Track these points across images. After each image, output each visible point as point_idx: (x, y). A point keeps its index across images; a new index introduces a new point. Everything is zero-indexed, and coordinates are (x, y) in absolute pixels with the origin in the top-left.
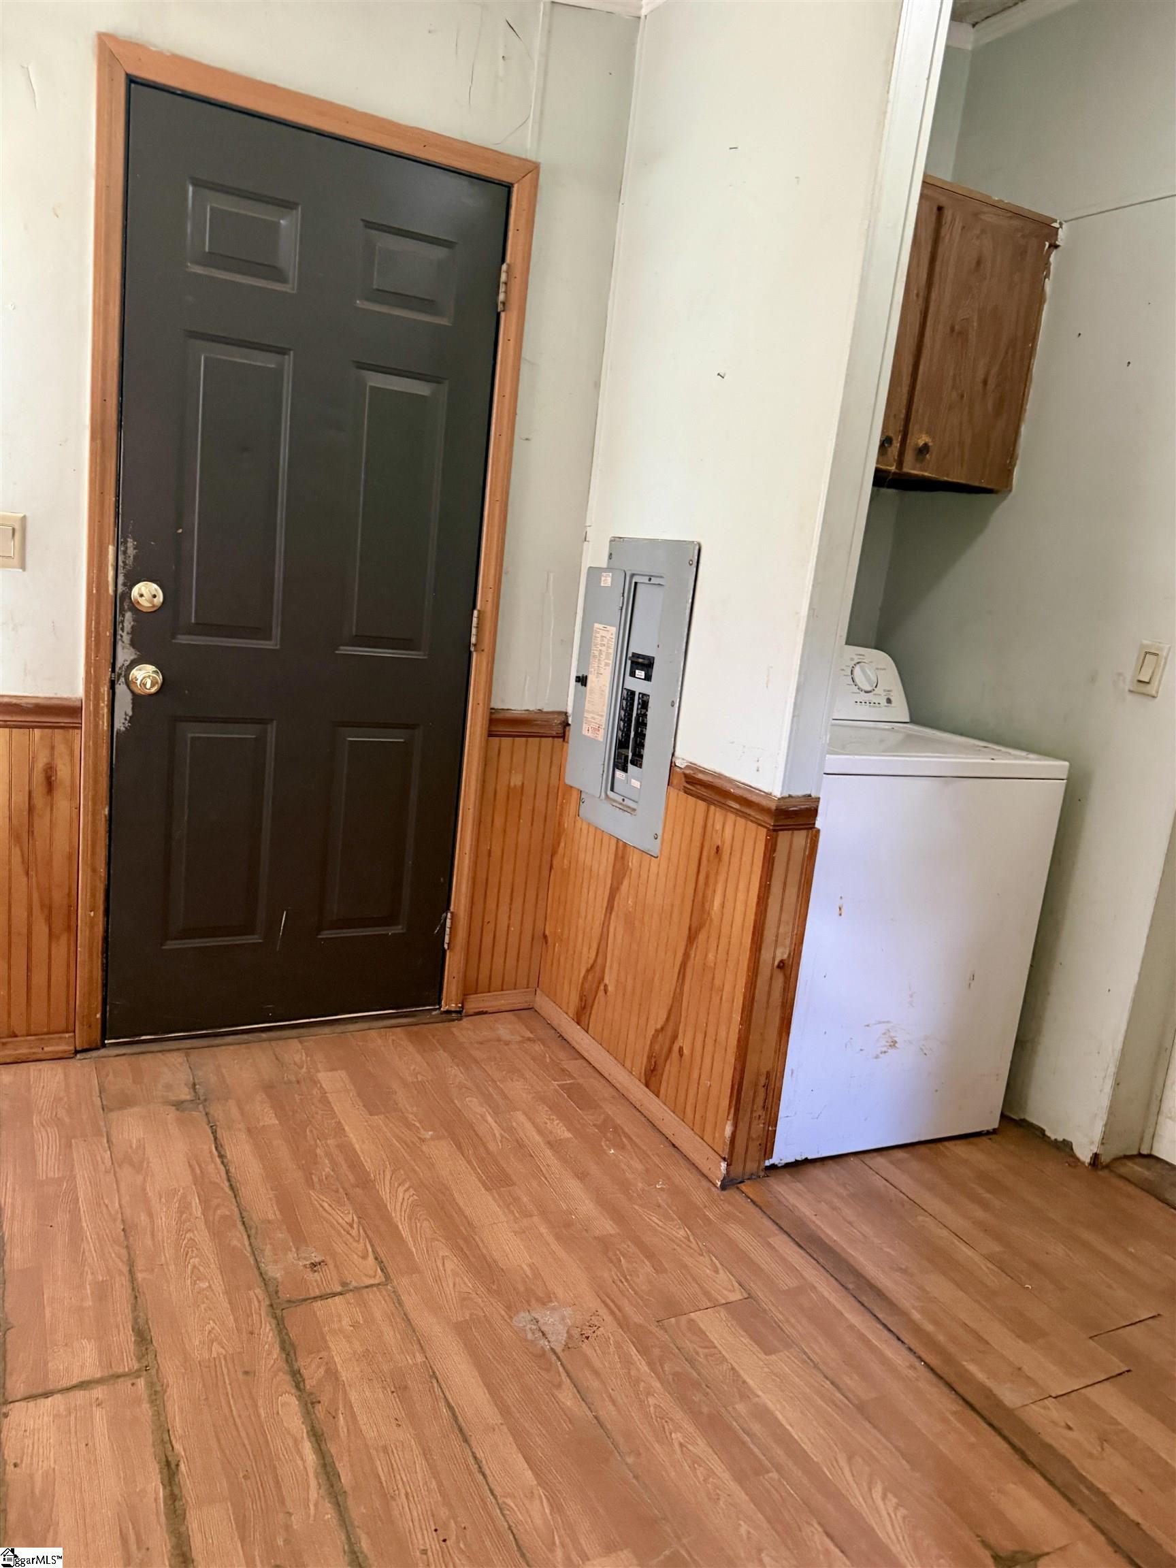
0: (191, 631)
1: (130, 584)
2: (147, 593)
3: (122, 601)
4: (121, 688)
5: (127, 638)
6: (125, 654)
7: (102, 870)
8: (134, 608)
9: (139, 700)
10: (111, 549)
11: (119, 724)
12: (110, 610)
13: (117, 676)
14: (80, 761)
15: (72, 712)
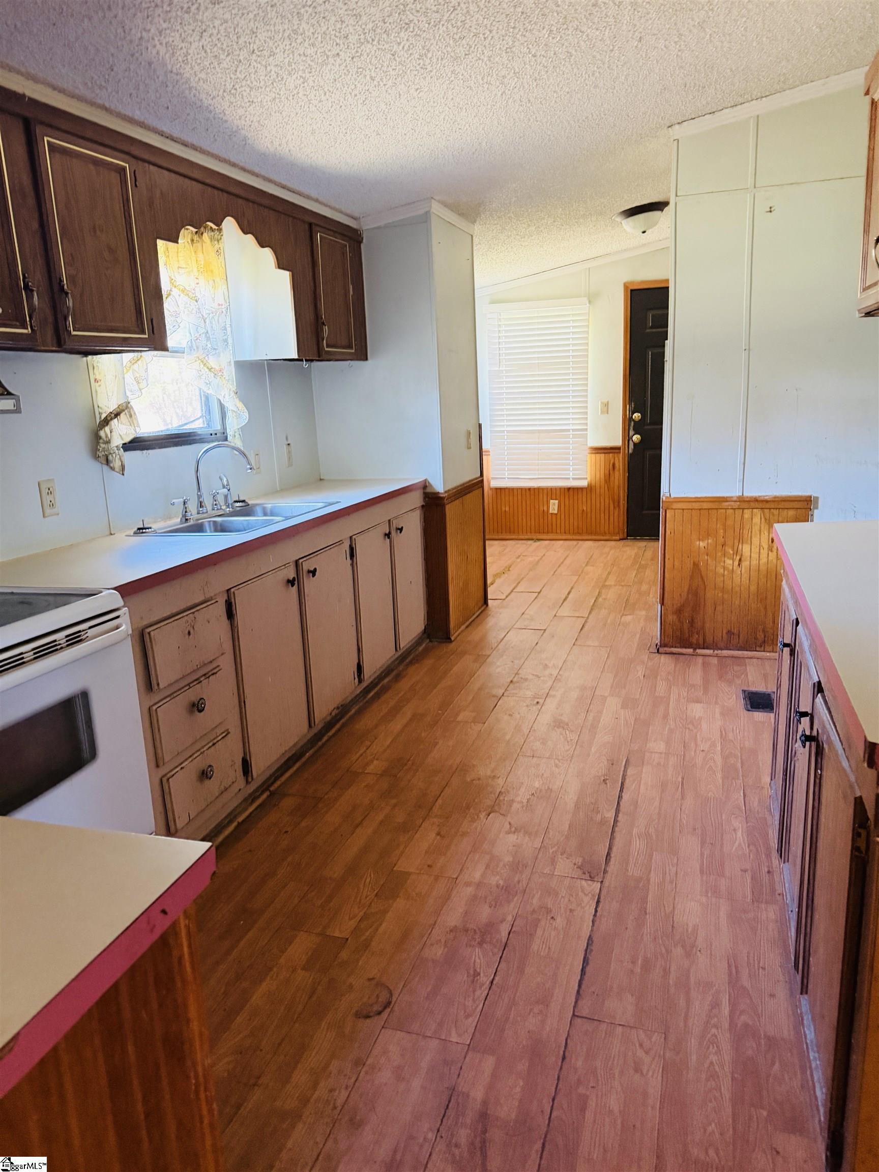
0: (648, 425)
1: (633, 414)
2: (637, 416)
3: (631, 419)
4: (631, 442)
5: (632, 429)
6: (632, 433)
7: (626, 491)
8: (633, 420)
9: (635, 444)
10: (628, 406)
11: (631, 451)
12: (628, 421)
13: (630, 438)
14: (620, 461)
15: (619, 448)
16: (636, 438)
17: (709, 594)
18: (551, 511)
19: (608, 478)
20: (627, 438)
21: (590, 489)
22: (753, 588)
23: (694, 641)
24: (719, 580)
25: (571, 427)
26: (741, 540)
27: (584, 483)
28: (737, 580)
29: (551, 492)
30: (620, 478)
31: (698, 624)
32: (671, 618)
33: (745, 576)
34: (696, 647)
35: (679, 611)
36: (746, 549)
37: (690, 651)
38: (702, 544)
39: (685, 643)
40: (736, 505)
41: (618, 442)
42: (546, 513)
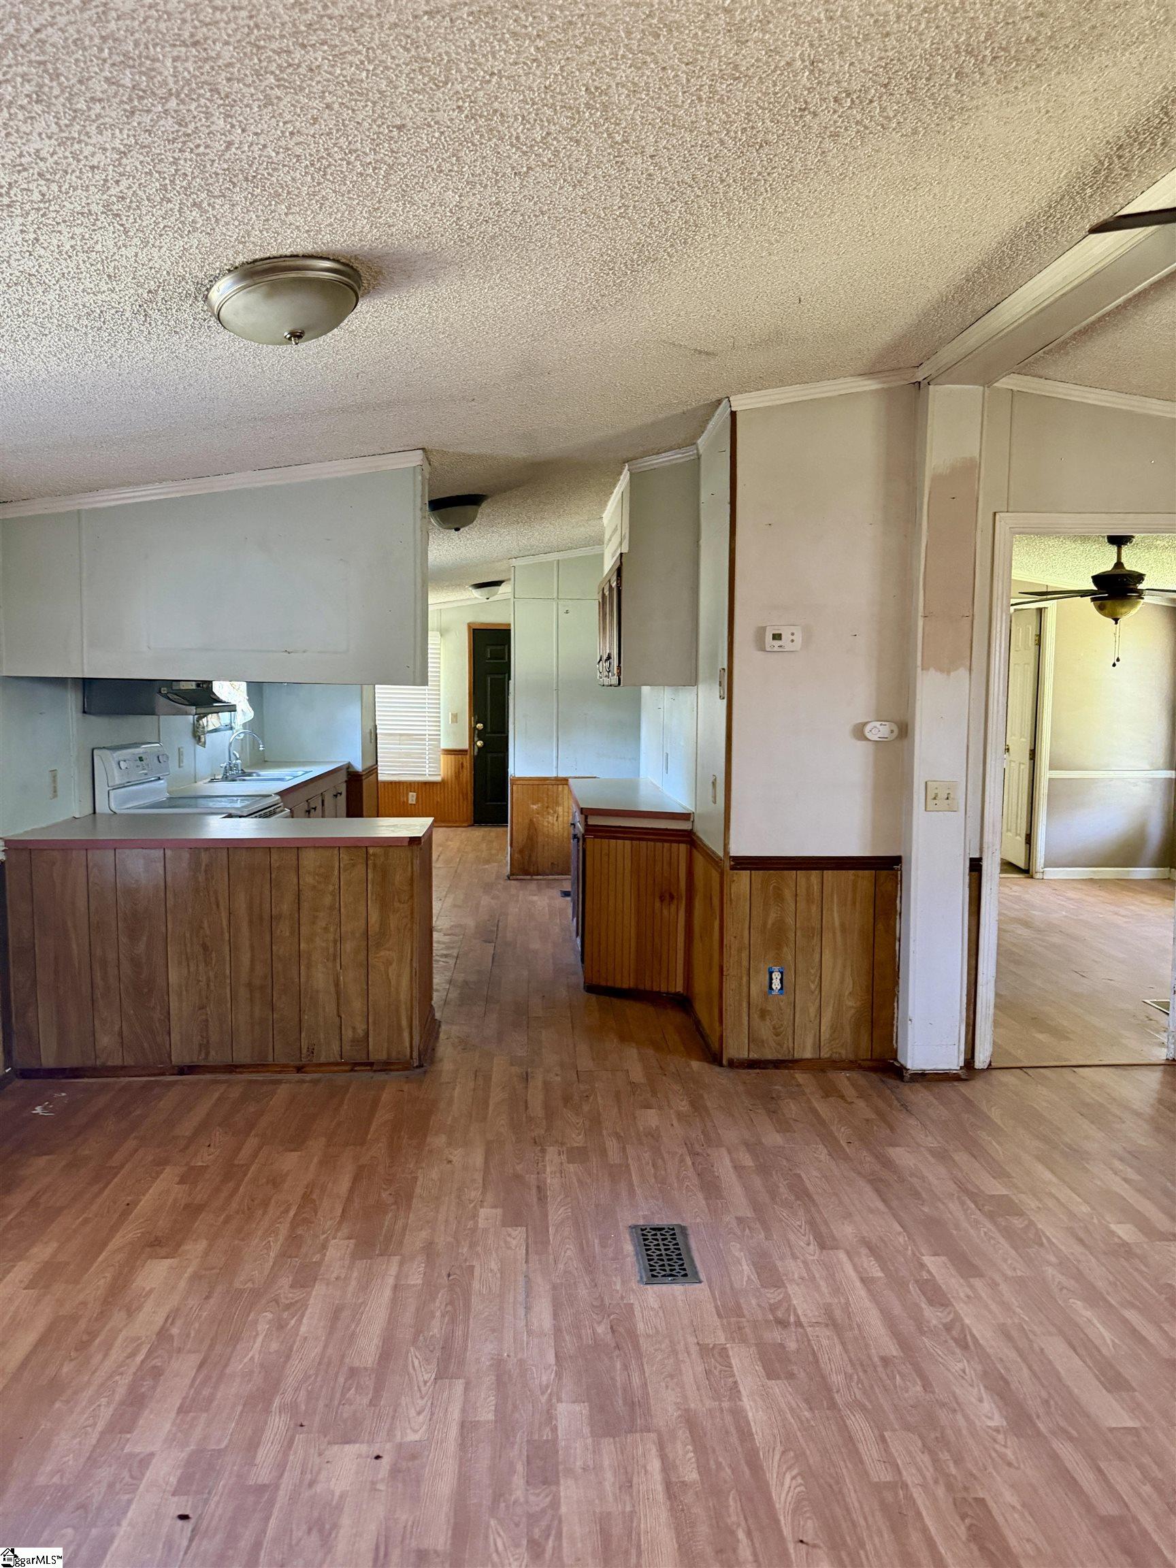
0: (489, 733)
1: (477, 724)
2: (480, 727)
3: (475, 728)
4: (475, 746)
5: (476, 735)
6: (476, 739)
7: (473, 786)
8: (477, 729)
9: (479, 748)
10: (473, 718)
11: (475, 753)
12: (473, 730)
13: (475, 743)
14: (467, 761)
15: (466, 751)
16: (479, 743)
17: (540, 839)
18: (410, 802)
19: (458, 775)
20: (472, 743)
21: (442, 784)
22: (566, 834)
23: (531, 870)
24: (546, 829)
25: (427, 732)
26: (557, 804)
27: (438, 779)
28: (555, 828)
29: (410, 786)
30: (467, 775)
31: (534, 859)
32: (517, 856)
33: (561, 827)
34: (532, 875)
35: (521, 851)
36: (560, 809)
37: (529, 877)
38: (535, 807)
39: (526, 873)
40: (553, 782)
41: (466, 746)
42: (405, 803)
